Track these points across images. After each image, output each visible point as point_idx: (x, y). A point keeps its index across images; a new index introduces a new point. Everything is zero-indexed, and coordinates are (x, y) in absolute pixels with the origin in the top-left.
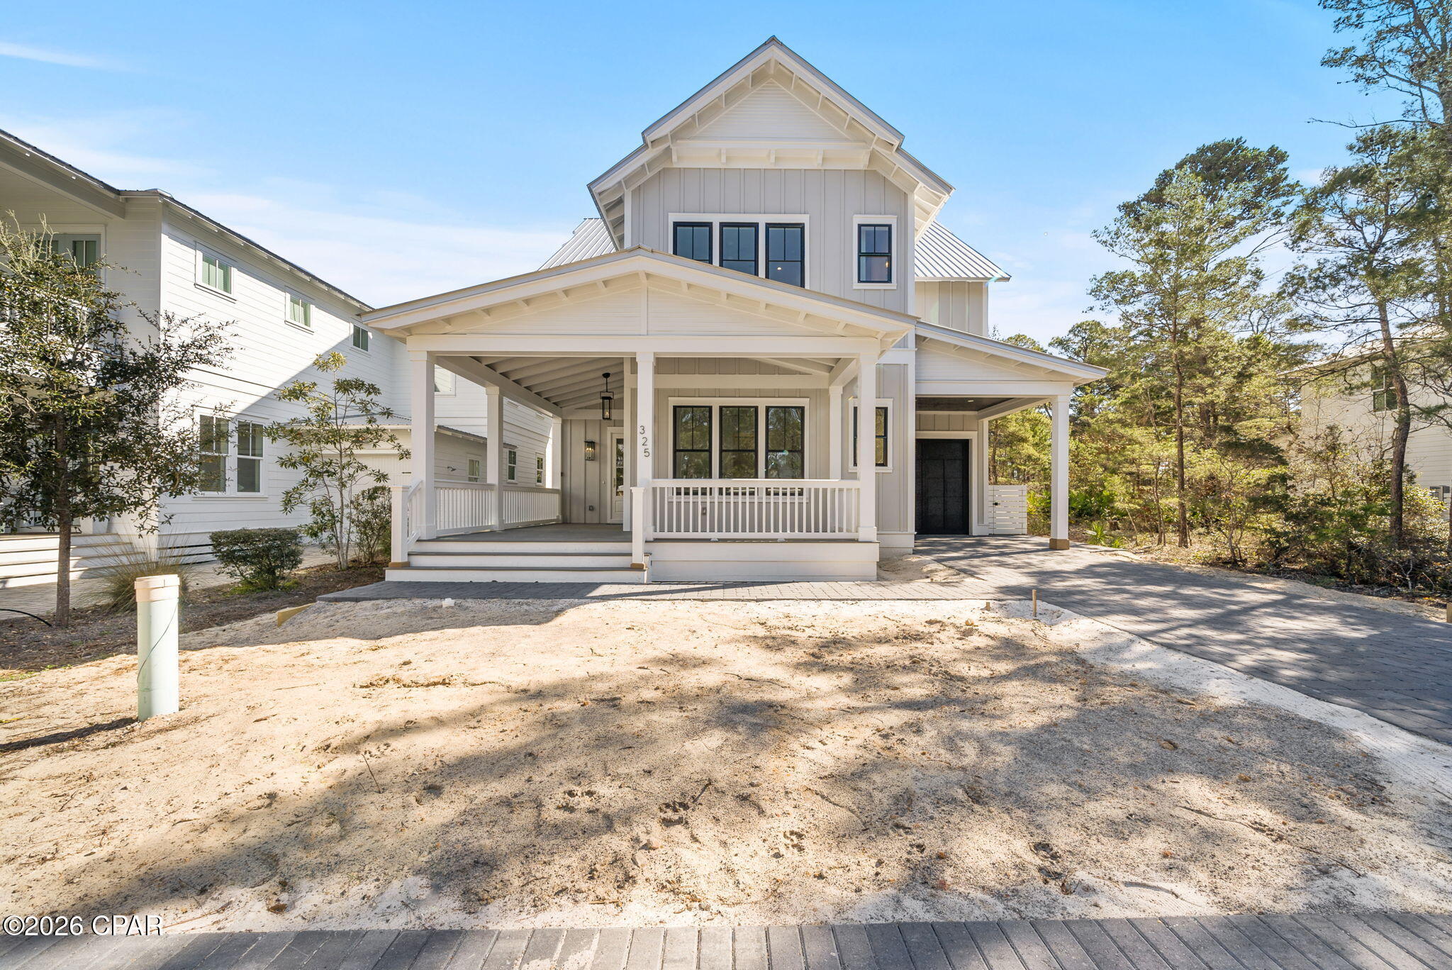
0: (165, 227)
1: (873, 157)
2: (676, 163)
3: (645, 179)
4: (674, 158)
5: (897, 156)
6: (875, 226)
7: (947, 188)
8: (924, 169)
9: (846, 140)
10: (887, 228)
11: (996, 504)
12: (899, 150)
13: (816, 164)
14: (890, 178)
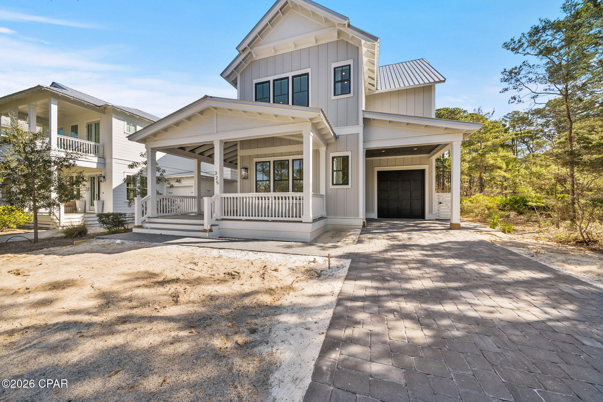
0: (113, 115)
1: (339, 33)
2: (255, 58)
3: (245, 67)
4: (254, 56)
5: (349, 29)
6: (342, 67)
7: (375, 39)
8: (362, 32)
9: (326, 28)
10: (348, 67)
11: (440, 203)
12: (349, 25)
13: (313, 43)
14: (350, 42)
